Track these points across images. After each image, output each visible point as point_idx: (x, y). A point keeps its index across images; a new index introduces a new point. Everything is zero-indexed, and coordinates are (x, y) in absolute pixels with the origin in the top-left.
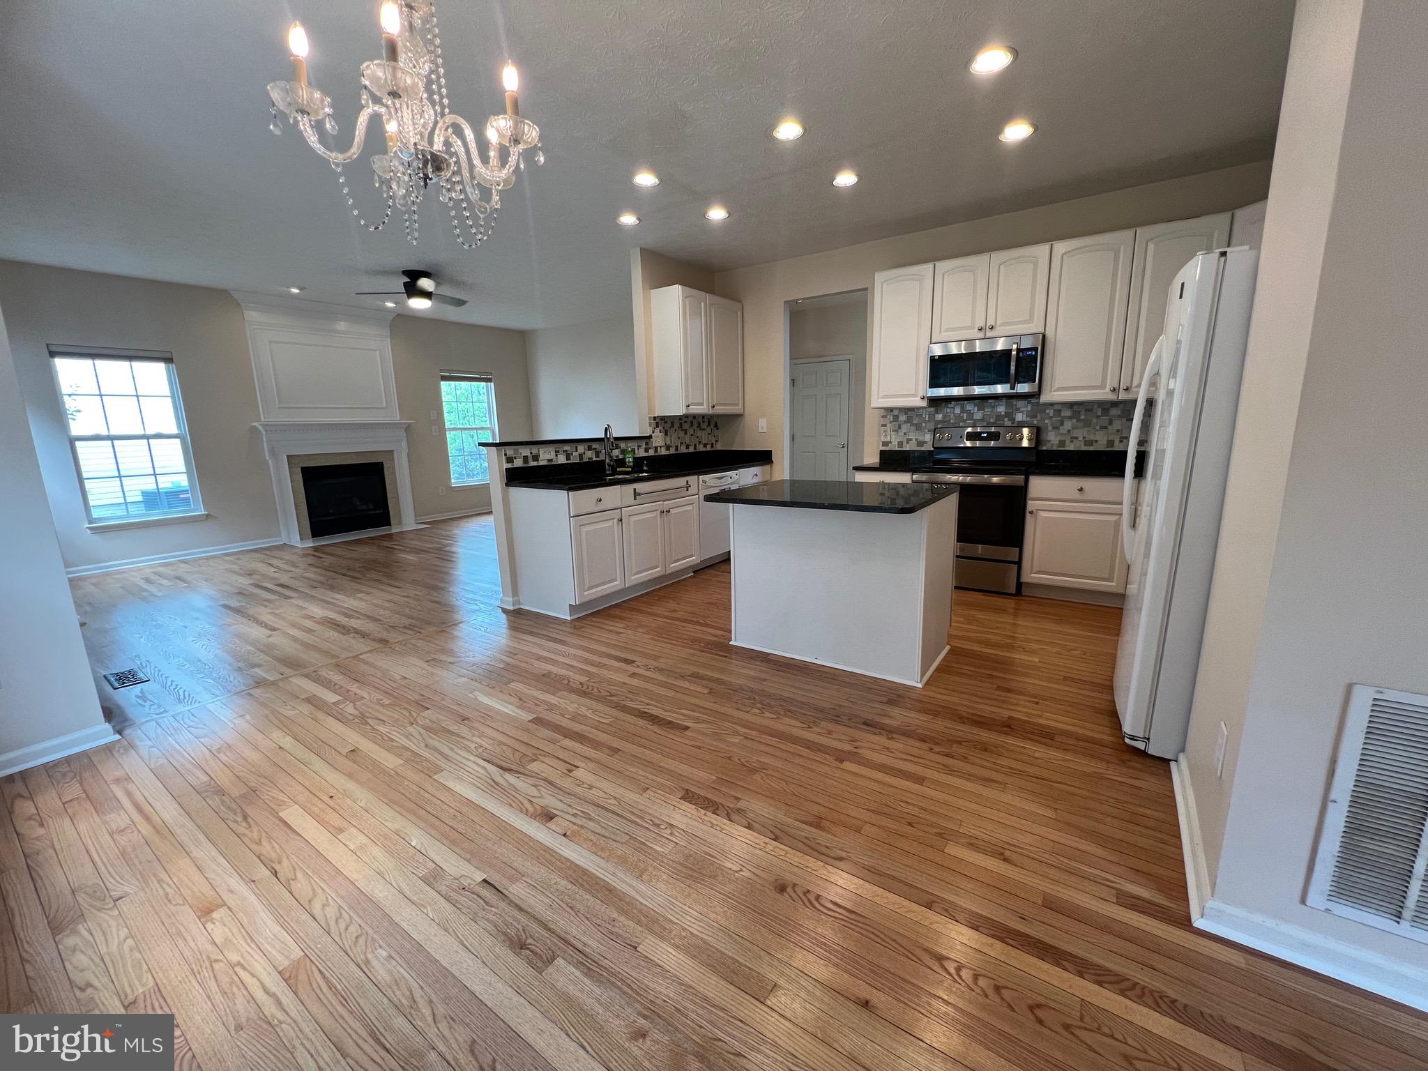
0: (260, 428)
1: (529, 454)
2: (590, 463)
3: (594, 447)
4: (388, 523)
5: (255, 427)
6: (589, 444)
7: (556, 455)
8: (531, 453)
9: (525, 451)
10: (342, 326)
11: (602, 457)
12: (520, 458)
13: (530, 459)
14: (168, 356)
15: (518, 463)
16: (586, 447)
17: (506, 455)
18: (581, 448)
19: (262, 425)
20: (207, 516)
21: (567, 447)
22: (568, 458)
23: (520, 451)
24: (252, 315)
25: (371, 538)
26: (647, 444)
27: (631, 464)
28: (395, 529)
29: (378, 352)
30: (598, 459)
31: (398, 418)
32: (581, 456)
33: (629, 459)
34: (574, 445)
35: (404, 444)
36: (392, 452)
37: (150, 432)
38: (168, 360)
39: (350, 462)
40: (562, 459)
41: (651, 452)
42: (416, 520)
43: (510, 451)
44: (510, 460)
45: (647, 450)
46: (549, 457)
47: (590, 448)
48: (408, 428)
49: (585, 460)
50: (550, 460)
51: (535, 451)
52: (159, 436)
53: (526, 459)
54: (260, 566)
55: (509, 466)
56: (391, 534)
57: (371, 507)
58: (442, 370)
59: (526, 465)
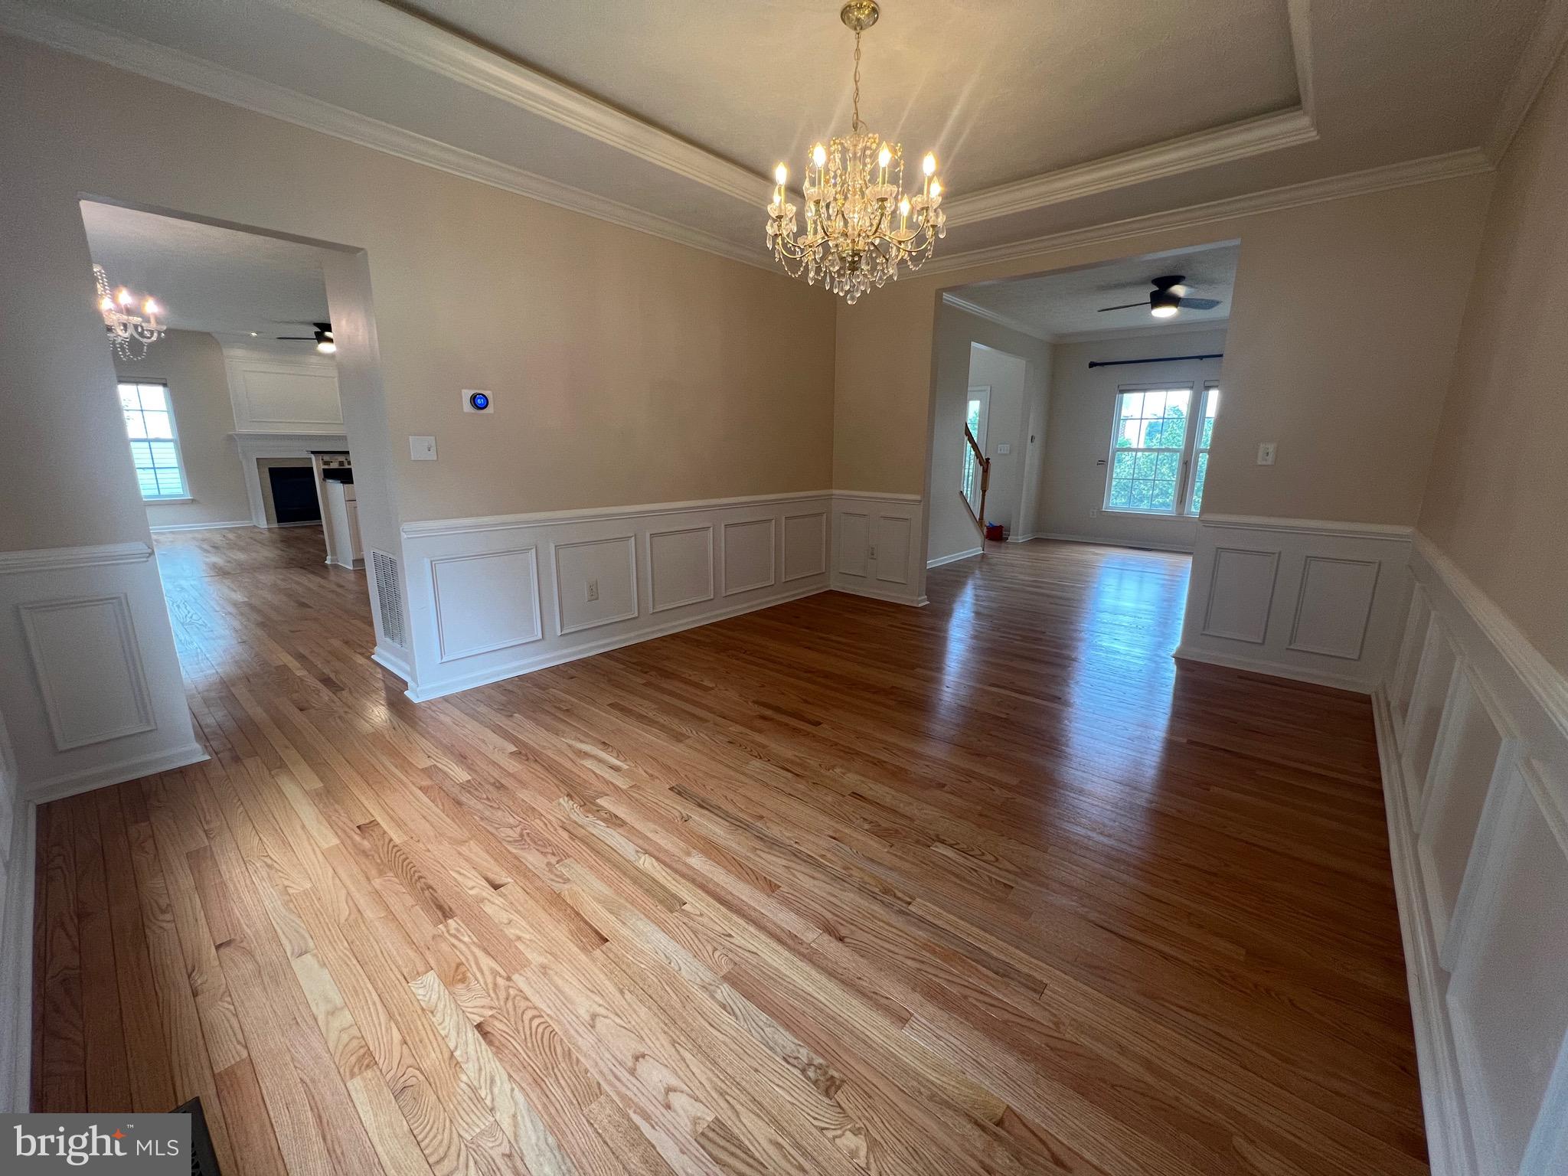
5: (232, 435)
19: (237, 434)
20: (192, 500)
37: (151, 437)
38: (165, 385)
43: (327, 458)
44: (326, 463)
52: (157, 440)
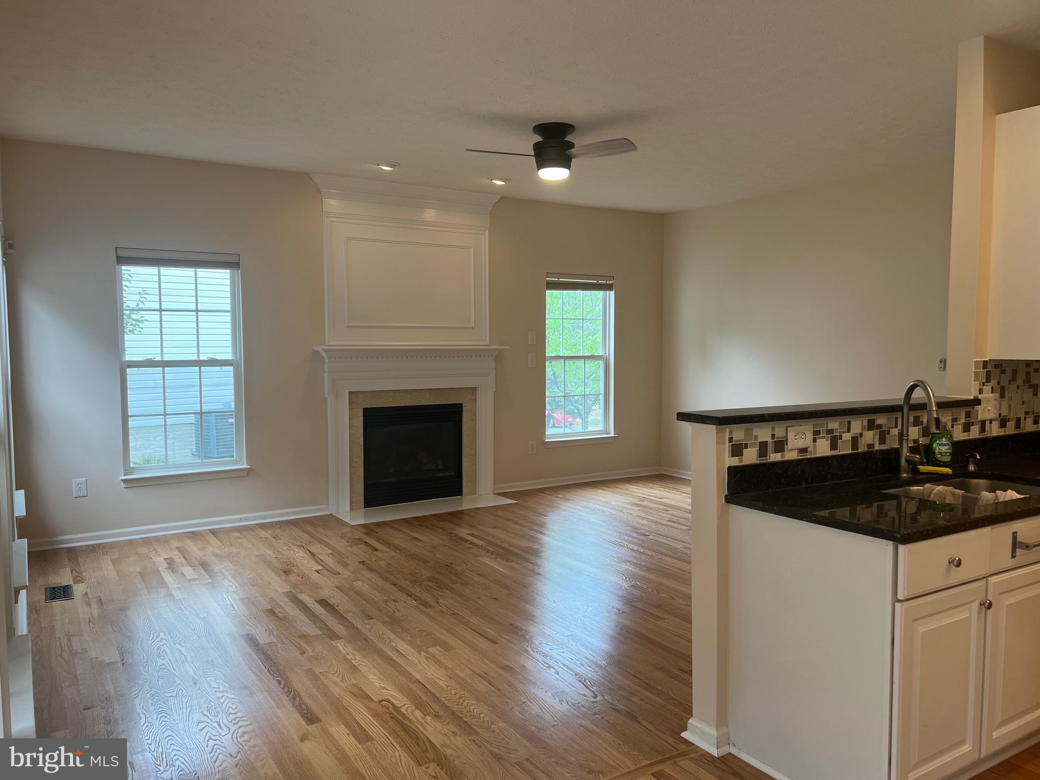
0: (323, 354)
1: (769, 439)
2: (870, 455)
3: (878, 422)
4: (459, 492)
5: (318, 352)
6: (872, 417)
7: (815, 440)
8: (773, 436)
9: (763, 433)
10: (430, 215)
11: (892, 443)
12: (753, 445)
13: (770, 448)
14: (234, 259)
15: (750, 456)
16: (865, 423)
17: (731, 440)
18: (857, 425)
19: (325, 350)
20: (249, 471)
21: (834, 424)
22: (834, 446)
23: (755, 432)
24: (332, 204)
25: (438, 517)
26: (968, 415)
27: (947, 459)
28: (466, 503)
29: (472, 248)
30: (883, 447)
31: (488, 342)
32: (855, 441)
33: (942, 448)
34: (846, 419)
35: (491, 378)
36: (474, 389)
37: (203, 357)
38: (234, 266)
39: (423, 402)
40: (823, 449)
41: (975, 433)
42: (494, 489)
43: (739, 433)
44: (737, 450)
45: (967, 428)
46: (801, 444)
47: (871, 426)
48: (498, 357)
49: (862, 449)
50: (803, 450)
51: (779, 432)
52: (212, 363)
53: (763, 449)
54: (299, 555)
55: (735, 462)
56: (461, 512)
57: (440, 467)
58: (549, 274)
59: (763, 460)
